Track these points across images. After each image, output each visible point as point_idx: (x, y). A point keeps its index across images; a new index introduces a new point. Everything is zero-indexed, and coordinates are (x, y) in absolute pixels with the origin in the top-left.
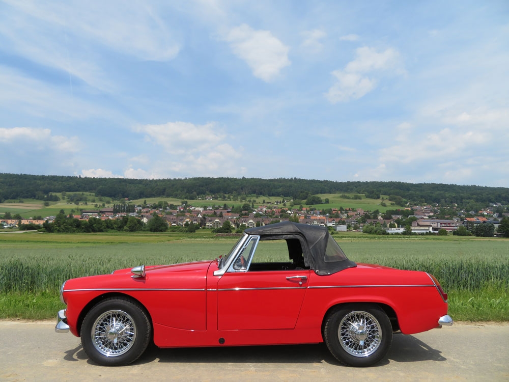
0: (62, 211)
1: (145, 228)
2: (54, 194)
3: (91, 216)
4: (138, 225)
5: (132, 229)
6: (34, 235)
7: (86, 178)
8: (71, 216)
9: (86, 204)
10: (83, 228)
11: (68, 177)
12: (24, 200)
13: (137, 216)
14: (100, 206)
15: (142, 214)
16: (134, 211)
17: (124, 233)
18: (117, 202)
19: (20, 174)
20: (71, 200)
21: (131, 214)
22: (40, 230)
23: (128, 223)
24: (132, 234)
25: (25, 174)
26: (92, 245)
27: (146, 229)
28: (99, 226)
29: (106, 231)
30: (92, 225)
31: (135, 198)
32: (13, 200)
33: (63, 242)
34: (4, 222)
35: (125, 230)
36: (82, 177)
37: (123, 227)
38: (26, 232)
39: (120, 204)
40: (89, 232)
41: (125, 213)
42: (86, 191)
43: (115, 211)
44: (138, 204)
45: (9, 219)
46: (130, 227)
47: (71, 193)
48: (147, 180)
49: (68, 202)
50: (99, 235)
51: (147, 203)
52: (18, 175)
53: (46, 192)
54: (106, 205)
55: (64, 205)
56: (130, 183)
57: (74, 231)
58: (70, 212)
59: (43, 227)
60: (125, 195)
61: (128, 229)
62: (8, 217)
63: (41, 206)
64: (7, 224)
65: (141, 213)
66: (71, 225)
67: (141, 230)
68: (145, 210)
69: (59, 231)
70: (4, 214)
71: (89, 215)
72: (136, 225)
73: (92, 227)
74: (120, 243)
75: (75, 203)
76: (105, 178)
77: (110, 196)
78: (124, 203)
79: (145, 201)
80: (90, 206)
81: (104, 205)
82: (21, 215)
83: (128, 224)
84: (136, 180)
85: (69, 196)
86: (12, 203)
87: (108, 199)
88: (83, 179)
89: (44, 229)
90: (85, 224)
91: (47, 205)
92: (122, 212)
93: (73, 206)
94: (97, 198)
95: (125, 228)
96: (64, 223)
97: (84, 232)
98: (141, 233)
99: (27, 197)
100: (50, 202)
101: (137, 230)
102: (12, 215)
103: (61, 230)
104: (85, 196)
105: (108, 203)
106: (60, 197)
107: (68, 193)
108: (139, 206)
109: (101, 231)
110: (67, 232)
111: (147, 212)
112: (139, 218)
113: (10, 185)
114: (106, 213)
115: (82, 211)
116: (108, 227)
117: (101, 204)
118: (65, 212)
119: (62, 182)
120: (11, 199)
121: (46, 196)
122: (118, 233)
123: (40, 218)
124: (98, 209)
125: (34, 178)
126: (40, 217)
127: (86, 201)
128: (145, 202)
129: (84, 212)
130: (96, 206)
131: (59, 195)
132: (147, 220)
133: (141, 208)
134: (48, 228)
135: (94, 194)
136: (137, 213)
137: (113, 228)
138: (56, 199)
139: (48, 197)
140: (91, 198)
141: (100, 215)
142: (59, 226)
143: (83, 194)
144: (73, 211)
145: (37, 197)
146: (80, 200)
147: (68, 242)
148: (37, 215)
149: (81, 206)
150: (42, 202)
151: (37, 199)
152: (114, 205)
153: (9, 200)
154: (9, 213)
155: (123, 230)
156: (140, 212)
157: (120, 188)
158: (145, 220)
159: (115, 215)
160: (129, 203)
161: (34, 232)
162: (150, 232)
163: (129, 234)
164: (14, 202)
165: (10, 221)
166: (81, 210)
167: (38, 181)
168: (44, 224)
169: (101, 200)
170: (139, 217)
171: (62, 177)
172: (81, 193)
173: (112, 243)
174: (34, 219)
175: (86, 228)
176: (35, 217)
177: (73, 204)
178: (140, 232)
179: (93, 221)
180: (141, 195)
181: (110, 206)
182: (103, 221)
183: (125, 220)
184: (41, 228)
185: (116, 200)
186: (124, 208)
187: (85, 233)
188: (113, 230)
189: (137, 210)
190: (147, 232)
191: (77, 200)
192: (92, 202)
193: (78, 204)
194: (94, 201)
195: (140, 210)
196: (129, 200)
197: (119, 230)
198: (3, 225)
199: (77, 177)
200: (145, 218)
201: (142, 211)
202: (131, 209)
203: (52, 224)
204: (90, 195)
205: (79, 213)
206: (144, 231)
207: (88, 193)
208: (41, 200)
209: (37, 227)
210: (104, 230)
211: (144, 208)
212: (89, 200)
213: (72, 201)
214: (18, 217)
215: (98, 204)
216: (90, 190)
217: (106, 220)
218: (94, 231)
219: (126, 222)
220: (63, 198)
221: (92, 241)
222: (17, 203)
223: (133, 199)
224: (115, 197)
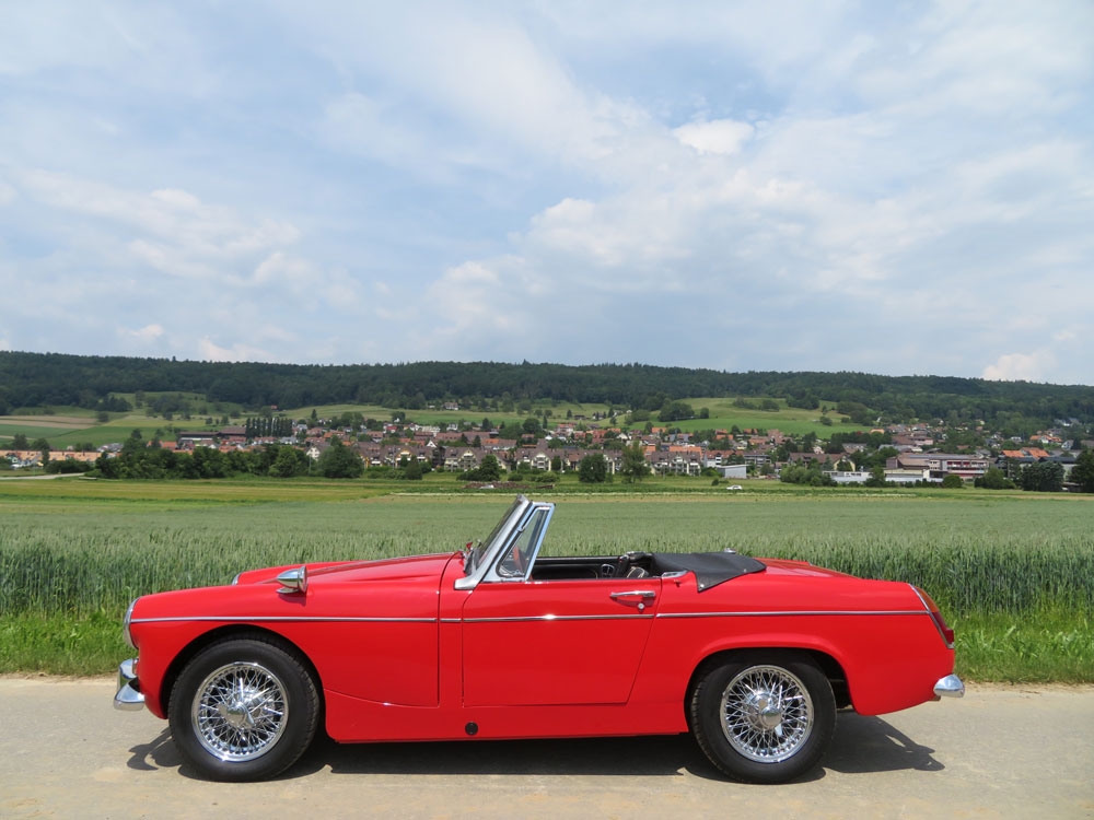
0: (137, 433)
1: (313, 469)
2: (118, 396)
3: (199, 443)
4: (299, 463)
5: (287, 473)
6: (76, 483)
7: (187, 361)
8: (156, 444)
9: (188, 418)
10: (181, 470)
11: (149, 359)
12: (54, 408)
13: (296, 444)
14: (217, 422)
15: (307, 439)
16: (290, 434)
17: (270, 480)
18: (255, 415)
19: (45, 353)
20: (155, 409)
21: (284, 440)
22: (89, 473)
23: (279, 459)
24: (288, 481)
25: (56, 354)
26: (201, 506)
27: (316, 472)
28: (216, 465)
29: (232, 476)
30: (200, 463)
31: (294, 405)
32: (28, 409)
33: (139, 500)
34: (13, 455)
35: (272, 475)
36: (178, 359)
37: (266, 467)
38: (60, 479)
39: (262, 419)
40: (196, 477)
41: (271, 438)
42: (188, 390)
43: (251, 434)
44: (298, 419)
45: (23, 449)
46: (282, 467)
47: (157, 395)
48: (317, 366)
49: (149, 414)
50: (217, 484)
51: (318, 417)
52: (42, 355)
53: (102, 392)
54: (232, 421)
55: (139, 419)
56: (282, 374)
57: (162, 476)
58: (153, 435)
59: (97, 467)
60: (271, 399)
61: (277, 471)
62: (20, 444)
63: (92, 421)
64: (20, 459)
65: (306, 436)
66: (156, 463)
67: (307, 474)
68: (314, 431)
69: (130, 476)
70: (13, 438)
71: (194, 442)
72: (294, 463)
73: (200, 468)
74: (260, 501)
75: (164, 416)
76: (229, 363)
77: (239, 401)
78: (269, 416)
79: (314, 411)
80: (197, 422)
81: (225, 421)
82: (49, 441)
83: (279, 462)
84: (295, 366)
85: (151, 402)
86: (28, 414)
87: (234, 407)
88: (180, 363)
89: (98, 471)
90: (187, 461)
91: (104, 419)
92: (264, 435)
93: (159, 422)
94: (212, 404)
95: (272, 469)
96: (142, 458)
97: (184, 477)
98: (306, 481)
99: (61, 403)
100: (110, 414)
101: (297, 475)
102: (30, 440)
103: (135, 473)
104: (184, 401)
105: (236, 415)
106: (133, 403)
107: (148, 394)
108: (302, 422)
109: (220, 476)
110: (147, 477)
111: (318, 436)
112: (302, 449)
113: (24, 377)
114: (231, 438)
115: (179, 433)
116: (235, 467)
117: (220, 419)
118: (143, 434)
119: (137, 370)
120: (27, 406)
121: (101, 401)
122: (256, 480)
123: (89, 448)
124: (214, 429)
125: (76, 360)
126: (91, 445)
127: (187, 413)
128: (314, 415)
129: (184, 436)
130: (209, 421)
131: (129, 398)
132: (318, 452)
133: (305, 427)
134: (106, 469)
135: (204, 396)
136: (297, 436)
137: (245, 471)
138: (123, 408)
139: (105, 402)
140: (199, 404)
141: (216, 442)
142: (131, 465)
143: (181, 397)
144: (159, 432)
145: (82, 402)
146: (176, 409)
147: (150, 500)
148: (84, 440)
149: (178, 422)
150: (94, 413)
151: (84, 406)
152: (248, 421)
153: (21, 409)
154: (23, 437)
155: (266, 475)
156: (303, 435)
157: (259, 385)
158: (314, 453)
159: (250, 443)
160: (281, 415)
161: (75, 478)
162: (324, 479)
163: (280, 481)
164: (34, 414)
165: (25, 455)
166: (177, 431)
167: (85, 369)
168: (98, 461)
169: (219, 410)
170: (302, 446)
171: (137, 360)
172: (176, 394)
173: (243, 501)
174: (78, 450)
175: (187, 469)
176: (78, 445)
177: (160, 417)
178: (305, 478)
179: (202, 453)
180: (306, 399)
181: (239, 424)
182: (224, 455)
183: (271, 454)
184: (92, 469)
185: (251, 409)
186: (270, 428)
187: (185, 480)
188: (246, 475)
189: (298, 430)
190: (316, 479)
191: (168, 413)
192: (200, 413)
193: (169, 418)
194: (204, 412)
195: (304, 431)
196: (280, 410)
197: (259, 475)
198: (10, 462)
199: (167, 360)
200: (314, 449)
201: (308, 432)
202: (284, 429)
203: (115, 460)
204: (196, 399)
205: (174, 436)
206: (312, 475)
207: (191, 395)
208: (90, 408)
209: (85, 467)
210: (226, 474)
211: (311, 426)
212: (194, 410)
213: (157, 411)
214: (43, 446)
215: (214, 418)
216: (196, 388)
217: (229, 453)
218: (205, 475)
219: (273, 457)
220: (139, 406)
221: (204, 498)
222: (40, 414)
223: (289, 409)
224: (249, 403)
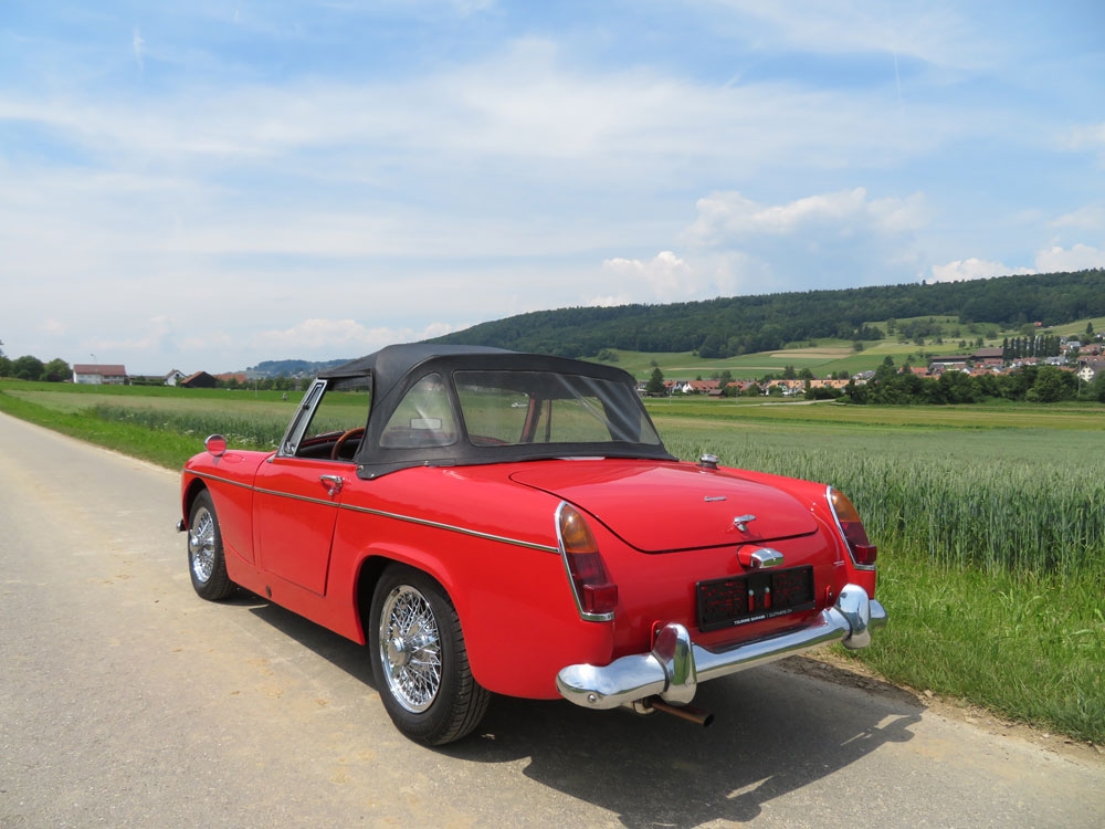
0: (889, 360)
1: (1084, 393)
2: (871, 325)
3: (950, 367)
4: (1065, 386)
5: (1049, 397)
6: (828, 408)
7: (938, 283)
8: (906, 369)
9: (940, 342)
10: (927, 395)
11: (899, 286)
12: (818, 341)
13: (1066, 365)
14: (971, 344)
15: (1081, 359)
16: (1057, 353)
17: (1027, 405)
18: (1013, 335)
19: (807, 291)
20: (907, 335)
21: (1050, 360)
22: (840, 399)
23: (1038, 381)
24: (1052, 407)
25: (816, 291)
26: (931, 431)
27: (1087, 396)
28: (964, 389)
29: (982, 401)
30: (947, 388)
31: (1063, 319)
32: (797, 344)
33: (873, 424)
34: (783, 384)
35: (1029, 399)
36: (928, 283)
37: (1023, 391)
38: (815, 404)
39: (1022, 338)
40: (941, 403)
41: (1034, 359)
42: (940, 313)
43: (1009, 354)
44: (1069, 335)
45: (792, 378)
46: (1043, 390)
47: (907, 321)
48: (1095, 271)
49: (901, 340)
50: (962, 409)
51: (1095, 331)
52: (805, 294)
53: (857, 322)
54: (987, 343)
55: (892, 347)
56: (1047, 285)
57: (908, 402)
58: (904, 361)
59: (845, 394)
60: (1033, 314)
61: (1036, 395)
62: (789, 374)
63: (849, 350)
64: (788, 387)
65: (1078, 355)
66: (902, 388)
67: (1074, 398)
68: (1089, 349)
69: (877, 402)
70: (783, 369)
71: (945, 367)
72: (1058, 386)
73: (948, 392)
74: (998, 428)
75: (916, 342)
76: (983, 280)
77: (996, 321)
78: (1032, 335)
79: (1090, 325)
80: (950, 346)
81: (980, 343)
82: (812, 371)
83: (1037, 385)
84: (1064, 274)
85: (902, 329)
86: (796, 348)
87: (990, 327)
88: (930, 287)
89: (847, 397)
90: (933, 386)
91: (859, 348)
92: (1025, 357)
93: (911, 348)
94: (964, 327)
95: (1029, 393)
96: (887, 383)
97: (931, 402)
98: (1074, 406)
99: (822, 336)
100: (865, 343)
101: (1061, 400)
102: (797, 371)
103: (881, 398)
104: (936, 324)
105: (992, 336)
106: (885, 331)
107: (899, 321)
108: (1074, 339)
109: (970, 401)
110: (894, 403)
111: (1095, 353)
112: (1071, 370)
113: (793, 315)
114: (987, 361)
115: (930, 358)
116: (986, 392)
117: (974, 341)
118: (894, 361)
119: (888, 298)
120: (796, 340)
121: (856, 331)
122: (1011, 405)
123: (844, 376)
124: (967, 352)
125: (833, 295)
126: (844, 373)
127: (937, 335)
128: (1090, 329)
129: (936, 361)
130: (962, 344)
131: (882, 326)
132: (1092, 373)
133: (1077, 344)
134: (856, 396)
135: (957, 318)
136: (1067, 356)
137: (998, 395)
138: (876, 336)
139: (860, 331)
140: (949, 328)
141: (970, 366)
142: (878, 391)
143: (932, 321)
144: (911, 358)
145: (840, 333)
146: (927, 333)
147: (883, 424)
148: (839, 370)
149: (929, 346)
150: (851, 343)
151: (841, 338)
152: (1006, 341)
153: (792, 343)
154: (792, 368)
155: (1023, 400)
156: (1074, 354)
157: (1019, 300)
158: (1086, 374)
159: (1008, 365)
160: (1046, 333)
161: (829, 403)
162: (1100, 404)
163: (1039, 407)
164: (801, 347)
165: (792, 383)
166: (928, 355)
167: (841, 302)
168: (846, 388)
169: (973, 331)
170: (1073, 366)
171: (888, 288)
172: (927, 318)
173: (977, 427)
174: (834, 378)
175: (933, 394)
176: (836, 373)
177: (912, 343)
178: (1071, 403)
179: (950, 378)
180: (1078, 311)
181: (995, 345)
182: (974, 379)
183: (1029, 376)
184: (843, 395)
185: (1009, 328)
186: (1032, 348)
187: (931, 406)
188: (999, 400)
189: (1068, 348)
190: (1087, 404)
191: (920, 337)
192: (953, 337)
193: (921, 343)
194: (957, 335)
195: (1076, 349)
196: (1046, 326)
197: (1014, 400)
198: (780, 390)
199: (917, 284)
200: (1087, 370)
201: (1082, 350)
202: (1052, 348)
203: (863, 386)
204: (948, 321)
205: (925, 360)
206: (1082, 400)
207: (943, 318)
208: (847, 339)
209: (836, 394)
210: (975, 398)
211: (1086, 343)
212: (946, 334)
213: (909, 337)
214: (806, 376)
215: (968, 340)
216: (948, 310)
217: (979, 377)
218: (953, 400)
219: (1031, 380)
220: (891, 333)
221: (935, 423)
222: (806, 347)
223: (1057, 324)
224: (1007, 322)
